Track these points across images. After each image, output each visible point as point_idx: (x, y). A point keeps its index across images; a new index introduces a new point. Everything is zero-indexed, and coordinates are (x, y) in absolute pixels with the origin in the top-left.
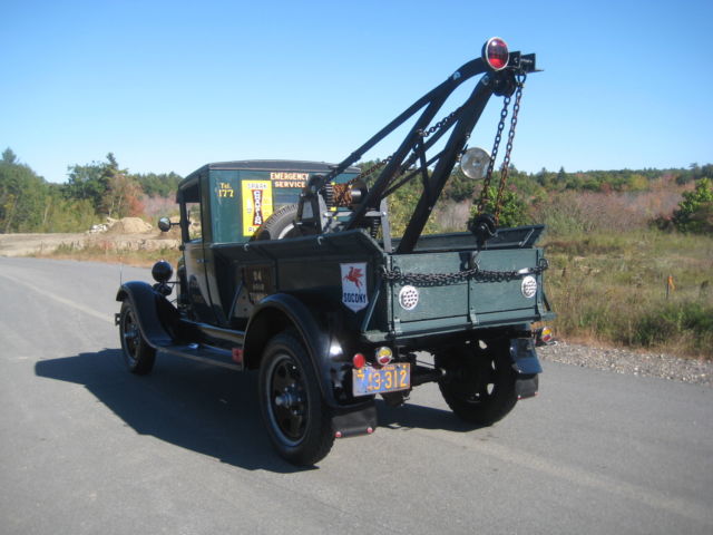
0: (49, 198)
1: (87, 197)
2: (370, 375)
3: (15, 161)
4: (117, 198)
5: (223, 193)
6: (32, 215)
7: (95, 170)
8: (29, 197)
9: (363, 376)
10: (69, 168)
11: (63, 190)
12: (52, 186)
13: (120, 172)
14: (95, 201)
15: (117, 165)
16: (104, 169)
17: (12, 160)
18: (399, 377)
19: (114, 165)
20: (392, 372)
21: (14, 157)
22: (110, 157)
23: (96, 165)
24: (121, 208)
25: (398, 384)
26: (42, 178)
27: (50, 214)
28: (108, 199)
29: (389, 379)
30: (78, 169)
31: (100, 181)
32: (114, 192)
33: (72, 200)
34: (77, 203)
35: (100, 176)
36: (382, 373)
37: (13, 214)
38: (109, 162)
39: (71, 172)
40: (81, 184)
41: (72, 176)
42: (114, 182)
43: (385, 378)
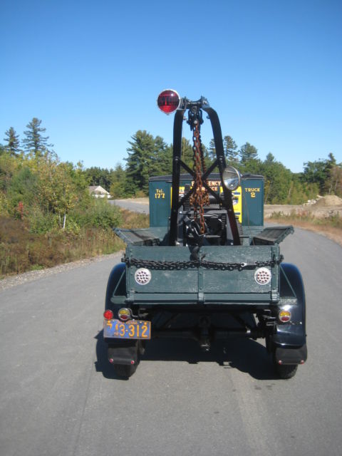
0: (292, 182)
1: (316, 182)
2: (117, 325)
3: (273, 160)
4: (335, 182)
5: (158, 196)
6: (281, 193)
7: (320, 164)
8: (278, 182)
9: (111, 325)
10: (304, 164)
11: (301, 178)
12: (294, 175)
13: (337, 165)
14: (321, 184)
15: (334, 161)
16: (327, 164)
17: (271, 160)
18: (141, 330)
19: (333, 160)
20: (135, 326)
21: (273, 158)
22: (331, 156)
23: (321, 161)
24: (337, 188)
25: (140, 334)
26: (289, 170)
27: (292, 193)
28: (329, 183)
29: (132, 330)
30: (310, 164)
31: (324, 171)
32: (332, 178)
33: (306, 183)
34: (309, 185)
35: (324, 168)
36: (127, 326)
37: (269, 192)
38: (330, 159)
39: (306, 166)
40: (311, 173)
41: (306, 169)
42: (333, 171)
43: (129, 329)
